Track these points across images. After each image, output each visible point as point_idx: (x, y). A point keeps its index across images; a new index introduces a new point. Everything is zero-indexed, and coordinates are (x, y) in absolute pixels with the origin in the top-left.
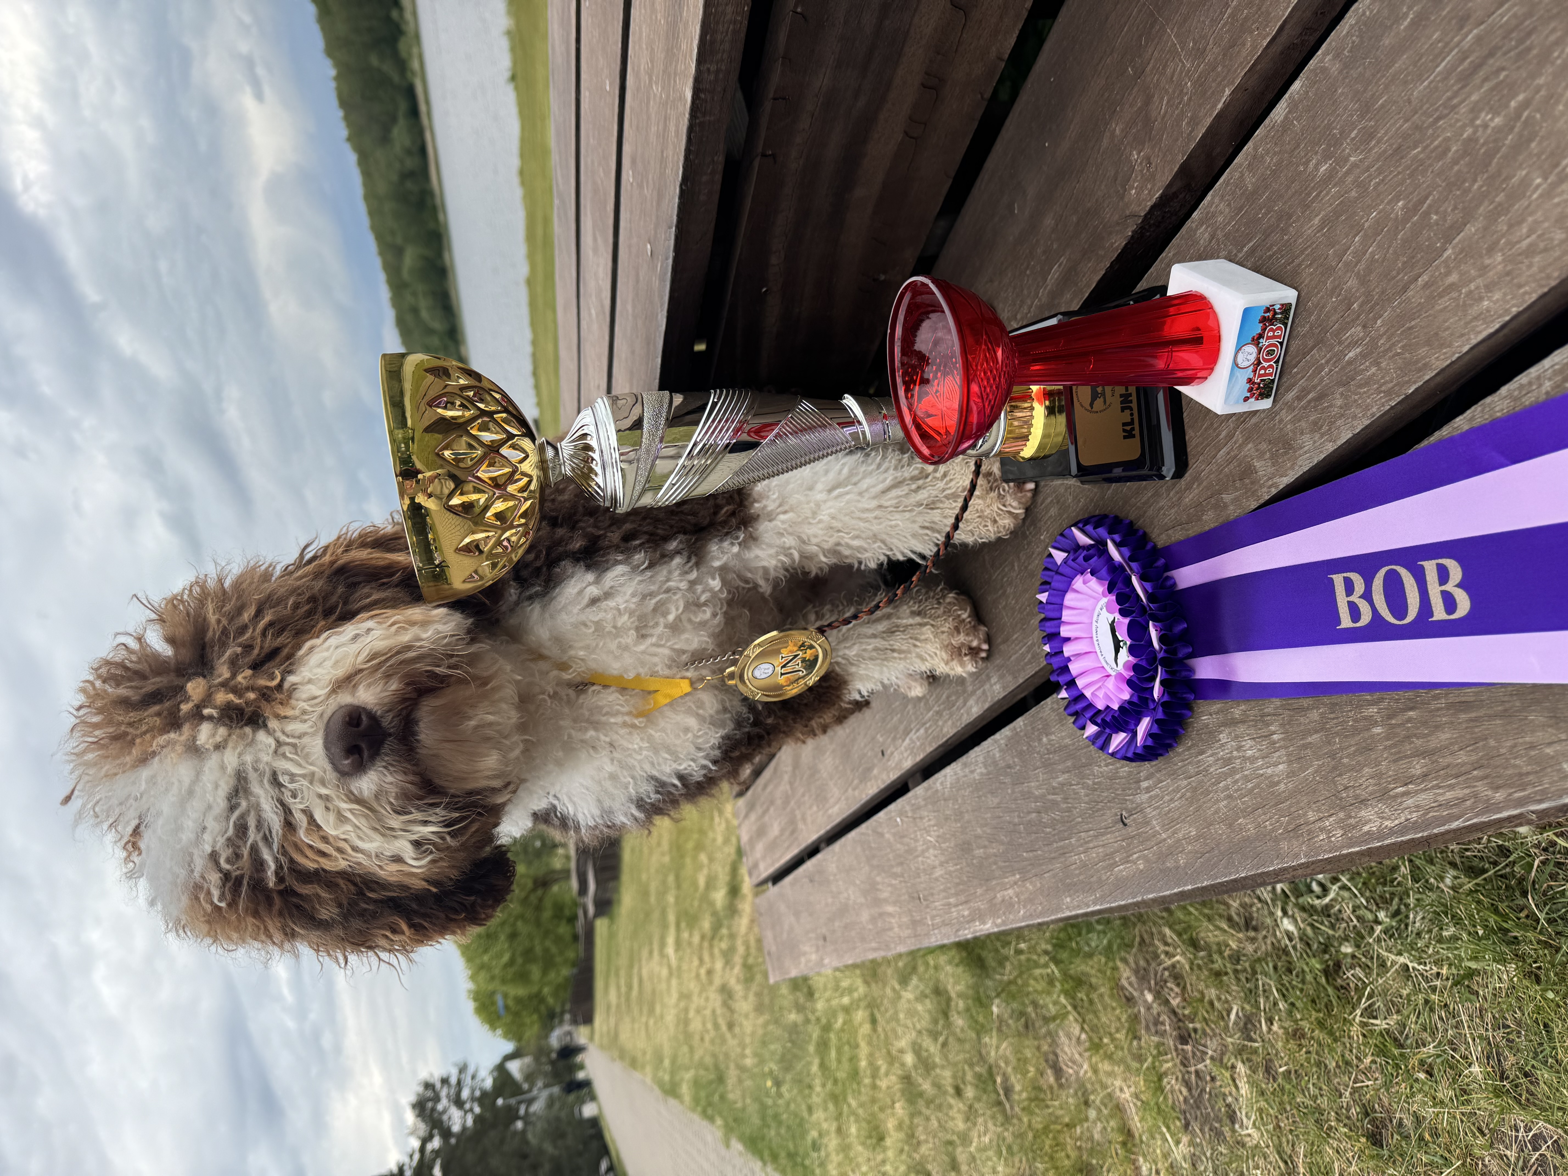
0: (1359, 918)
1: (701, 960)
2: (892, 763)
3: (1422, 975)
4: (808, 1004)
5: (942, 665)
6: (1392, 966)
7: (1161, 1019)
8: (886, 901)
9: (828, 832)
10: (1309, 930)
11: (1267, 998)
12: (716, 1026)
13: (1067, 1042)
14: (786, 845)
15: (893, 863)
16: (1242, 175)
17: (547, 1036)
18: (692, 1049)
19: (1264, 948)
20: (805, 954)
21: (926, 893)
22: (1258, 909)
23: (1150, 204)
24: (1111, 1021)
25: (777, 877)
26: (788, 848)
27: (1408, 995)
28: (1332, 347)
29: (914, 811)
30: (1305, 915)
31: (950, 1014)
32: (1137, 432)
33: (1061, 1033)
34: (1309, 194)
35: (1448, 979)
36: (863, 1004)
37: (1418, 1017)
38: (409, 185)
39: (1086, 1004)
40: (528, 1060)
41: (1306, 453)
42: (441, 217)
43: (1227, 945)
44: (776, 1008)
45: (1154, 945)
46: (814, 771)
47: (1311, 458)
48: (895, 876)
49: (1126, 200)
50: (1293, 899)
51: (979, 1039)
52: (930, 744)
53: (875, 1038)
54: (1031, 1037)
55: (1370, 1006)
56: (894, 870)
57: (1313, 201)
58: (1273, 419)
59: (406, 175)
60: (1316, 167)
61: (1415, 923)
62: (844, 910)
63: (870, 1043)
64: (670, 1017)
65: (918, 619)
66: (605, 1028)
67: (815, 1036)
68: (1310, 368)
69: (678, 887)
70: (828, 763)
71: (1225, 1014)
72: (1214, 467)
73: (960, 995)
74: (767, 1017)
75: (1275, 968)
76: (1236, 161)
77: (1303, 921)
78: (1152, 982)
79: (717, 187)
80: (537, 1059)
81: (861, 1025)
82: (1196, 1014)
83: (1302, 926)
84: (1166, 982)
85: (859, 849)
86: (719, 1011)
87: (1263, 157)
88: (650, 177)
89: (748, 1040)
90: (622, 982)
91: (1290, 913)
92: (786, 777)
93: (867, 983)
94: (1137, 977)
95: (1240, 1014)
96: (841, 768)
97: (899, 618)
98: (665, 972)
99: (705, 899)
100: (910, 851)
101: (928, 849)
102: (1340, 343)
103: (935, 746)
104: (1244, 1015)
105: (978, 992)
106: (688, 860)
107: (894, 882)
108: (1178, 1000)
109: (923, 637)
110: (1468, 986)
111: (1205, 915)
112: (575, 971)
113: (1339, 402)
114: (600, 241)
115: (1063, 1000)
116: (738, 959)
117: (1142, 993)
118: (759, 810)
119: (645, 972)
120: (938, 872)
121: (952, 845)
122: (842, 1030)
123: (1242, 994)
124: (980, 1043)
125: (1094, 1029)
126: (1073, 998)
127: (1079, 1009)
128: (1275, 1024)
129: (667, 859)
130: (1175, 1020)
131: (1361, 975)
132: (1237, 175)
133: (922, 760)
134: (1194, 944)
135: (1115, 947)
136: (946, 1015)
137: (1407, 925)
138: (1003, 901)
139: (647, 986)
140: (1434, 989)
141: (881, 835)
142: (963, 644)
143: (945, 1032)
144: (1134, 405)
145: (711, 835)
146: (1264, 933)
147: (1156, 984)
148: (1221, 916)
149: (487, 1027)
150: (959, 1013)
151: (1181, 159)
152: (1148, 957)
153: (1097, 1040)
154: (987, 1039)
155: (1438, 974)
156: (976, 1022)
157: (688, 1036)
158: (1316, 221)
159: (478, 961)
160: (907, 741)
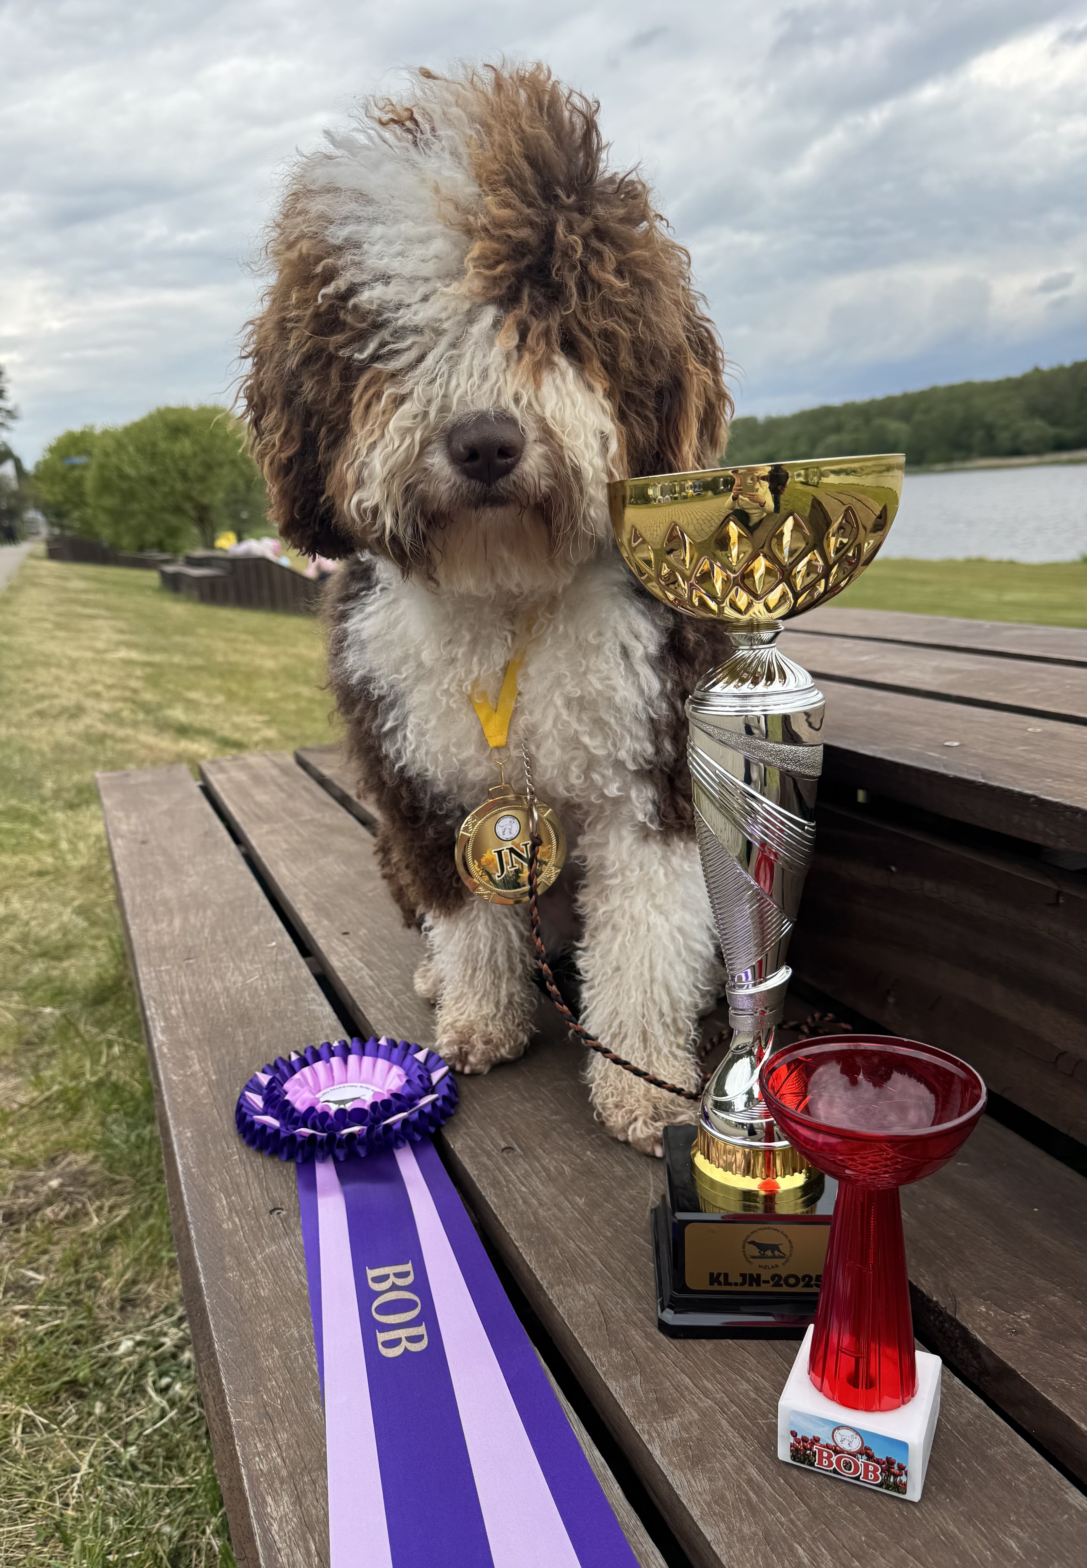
0: (129, 1424)
1: (110, 687)
2: (335, 943)
3: (67, 1487)
4: (61, 803)
5: (450, 1020)
6: (79, 1456)
7: (31, 1194)
8: (186, 919)
9: (259, 858)
10: (118, 1369)
11: (50, 1314)
12: (41, 698)
13: (10, 1085)
14: (245, 807)
15: (227, 932)
16: (1006, 1444)
17: (37, 507)
18: (18, 668)
19: (102, 1316)
20: (128, 817)
21: (195, 967)
22: (144, 1314)
23: (969, 1327)
24: (30, 1138)
25: (208, 792)
26: (241, 810)
27: (46, 1469)
28: (809, 1529)
29: (283, 963)
30: (135, 1366)
31: (45, 960)
32: (716, 1287)
33: (19, 1080)
34: (983, 1523)
35: (62, 1515)
36: (59, 863)
37: (22, 1477)
38: (980, 434)
39: (49, 1112)
40: (14, 485)
41: (688, 1481)
42: (939, 467)
43: (107, 1276)
44: (58, 767)
45: (111, 1195)
46: (325, 850)
47: (683, 1487)
48: (213, 933)
49: (974, 1299)
50: (154, 1354)
51: (17, 989)
52: (356, 991)
53: (22, 873)
54: (17, 1046)
55: (36, 1425)
56: (219, 933)
57: (974, 1526)
58: (726, 1447)
59: (990, 431)
60: (1014, 1536)
61: (124, 1486)
62: (176, 868)
63: (18, 868)
64: (51, 647)
65: (504, 1000)
66: (43, 572)
67: (27, 807)
68: (785, 1499)
69: (192, 669)
70: (333, 866)
71: (34, 1265)
72: (671, 1369)
73: (65, 972)
74: (49, 756)
75: (81, 1327)
76: (1020, 1438)
77: (130, 1364)
78: (71, 1189)
79: (1027, 837)
80: (15, 495)
81: (38, 860)
82: (35, 1233)
83: (124, 1361)
84: (71, 1204)
85: (241, 893)
86: (56, 702)
87: (1026, 1471)
88: (1038, 757)
89: (26, 732)
90: (91, 597)
91: (138, 1349)
92: (318, 816)
93: (82, 869)
94: (76, 1172)
95: (33, 1282)
96: (329, 882)
97: (508, 980)
98: (100, 645)
99: (177, 698)
100: (240, 953)
101: (242, 974)
102: (814, 1539)
103: (355, 996)
104: (32, 1286)
105: (68, 993)
106: (217, 682)
107: (207, 931)
108: (51, 1216)
109: (484, 1003)
110: (53, 1536)
111: (141, 1254)
112: (106, 544)
113: (745, 1530)
114: (950, 677)
115: (56, 1088)
116: (111, 728)
117: (59, 1175)
118: (282, 780)
119: (100, 623)
120: (218, 985)
121: (248, 1004)
122: (32, 838)
123: (54, 1287)
124: (14, 989)
125: (23, 1118)
126: (57, 1099)
127: (45, 1104)
128: (21, 1320)
129: (220, 658)
130: (30, 1209)
131: (70, 1421)
132: (1004, 1438)
133: (338, 978)
134: (109, 1240)
135: (109, 1151)
136: (44, 954)
137: (120, 1476)
138: (187, 1057)
139: (85, 624)
140: (51, 1498)
141: (257, 922)
142: (473, 1046)
143: (26, 952)
144: (746, 1288)
145: (244, 709)
146: (118, 1318)
147: (69, 1193)
148: (138, 1273)
149: (53, 443)
150: (46, 970)
151: (1022, 1371)
152: (98, 1187)
153: (11, 1120)
154: (16, 998)
155: (67, 1505)
156: (36, 989)
157: (31, 665)
158: (952, 1527)
159: (125, 440)
160: (360, 964)
